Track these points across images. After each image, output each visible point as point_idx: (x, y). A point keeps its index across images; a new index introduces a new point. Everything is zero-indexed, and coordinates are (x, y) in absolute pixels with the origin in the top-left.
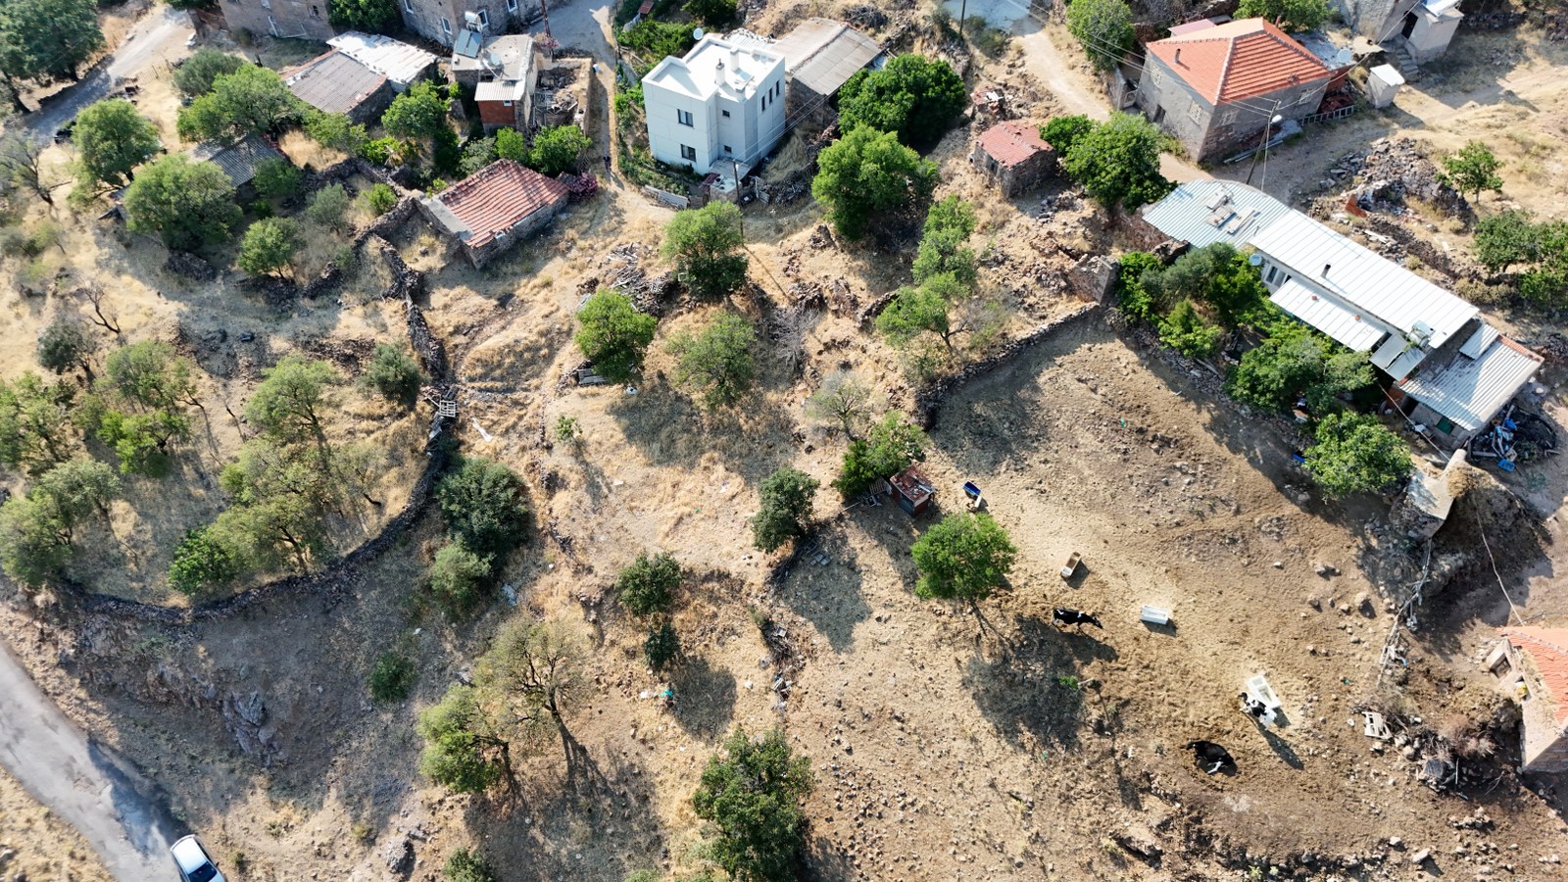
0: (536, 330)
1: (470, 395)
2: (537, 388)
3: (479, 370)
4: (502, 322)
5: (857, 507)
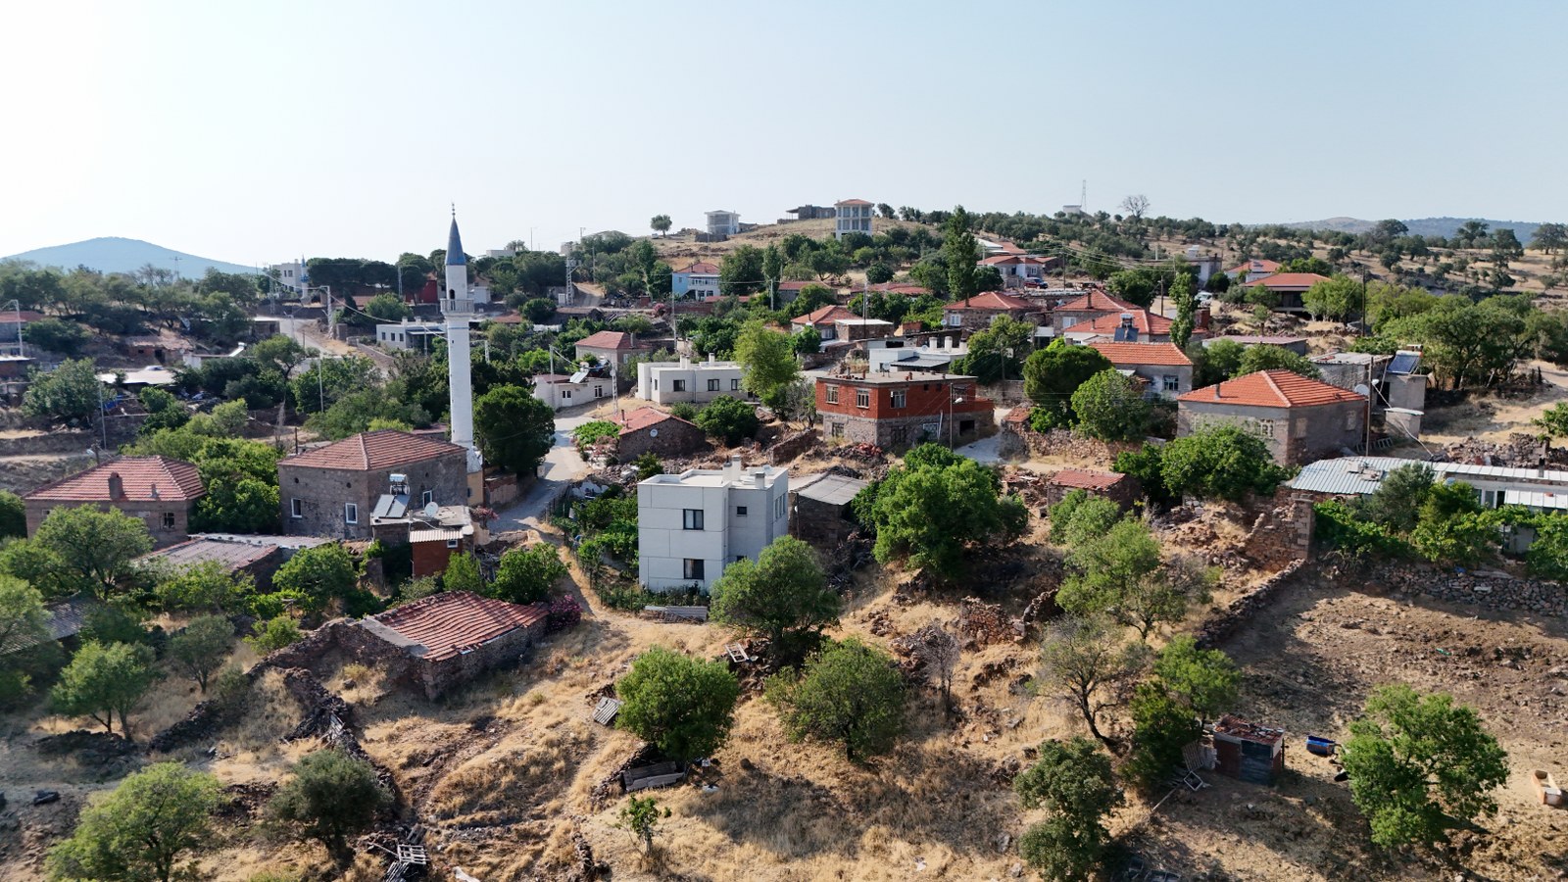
1: (441, 837)
4: (485, 742)
5: (1173, 800)
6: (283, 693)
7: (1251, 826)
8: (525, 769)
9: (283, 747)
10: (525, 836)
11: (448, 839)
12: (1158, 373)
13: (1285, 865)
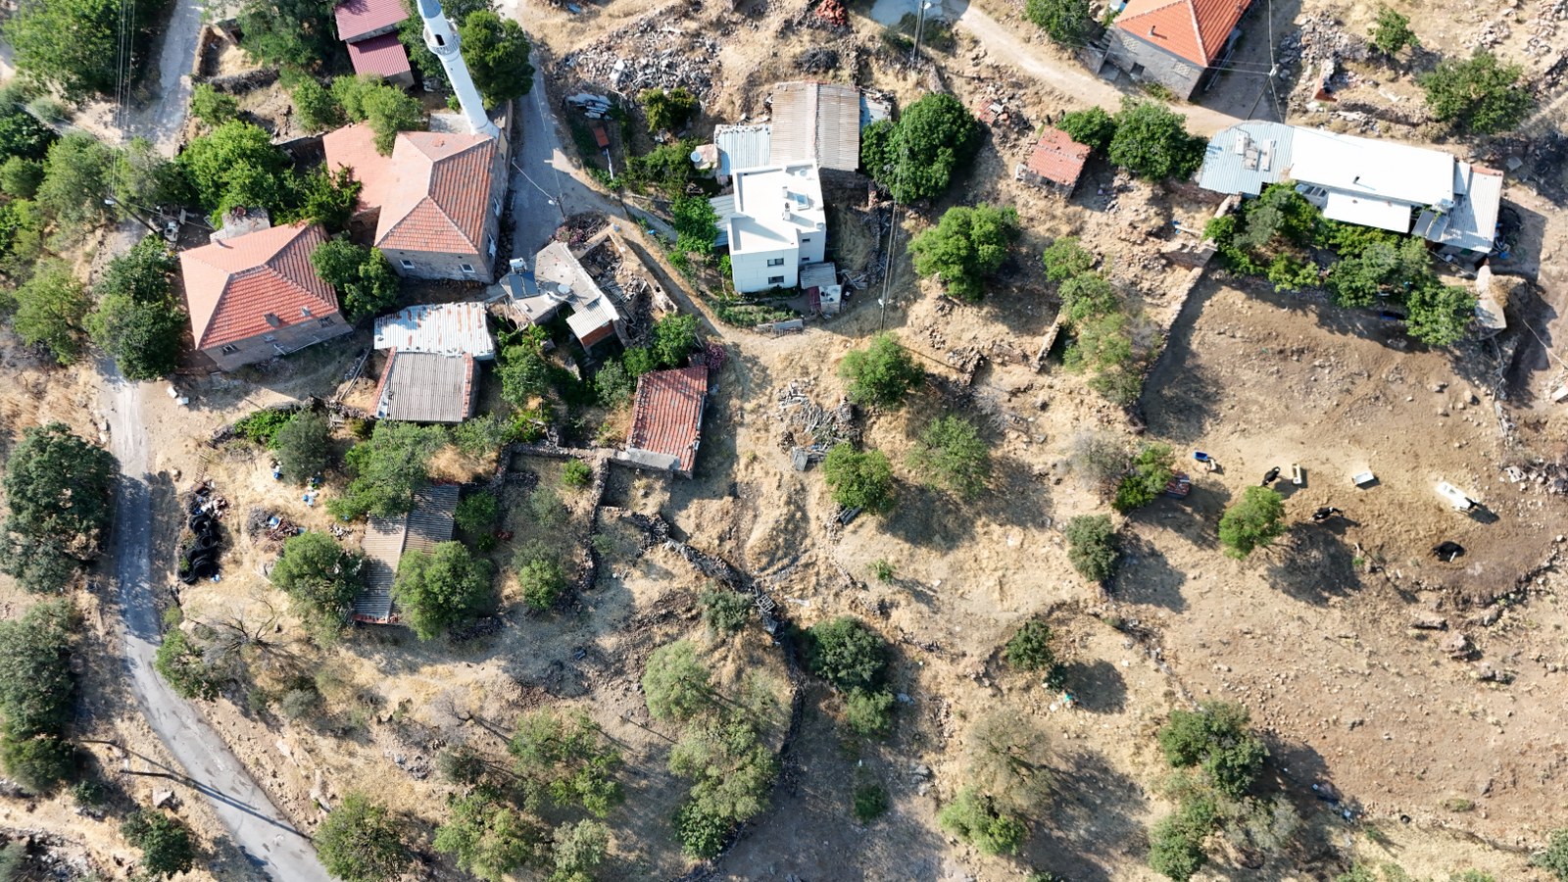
0: (782, 503)
1: (771, 582)
2: (813, 545)
3: (765, 560)
4: (750, 511)
5: (1134, 513)
7: (1168, 522)
10: (806, 566)
13: (1182, 541)
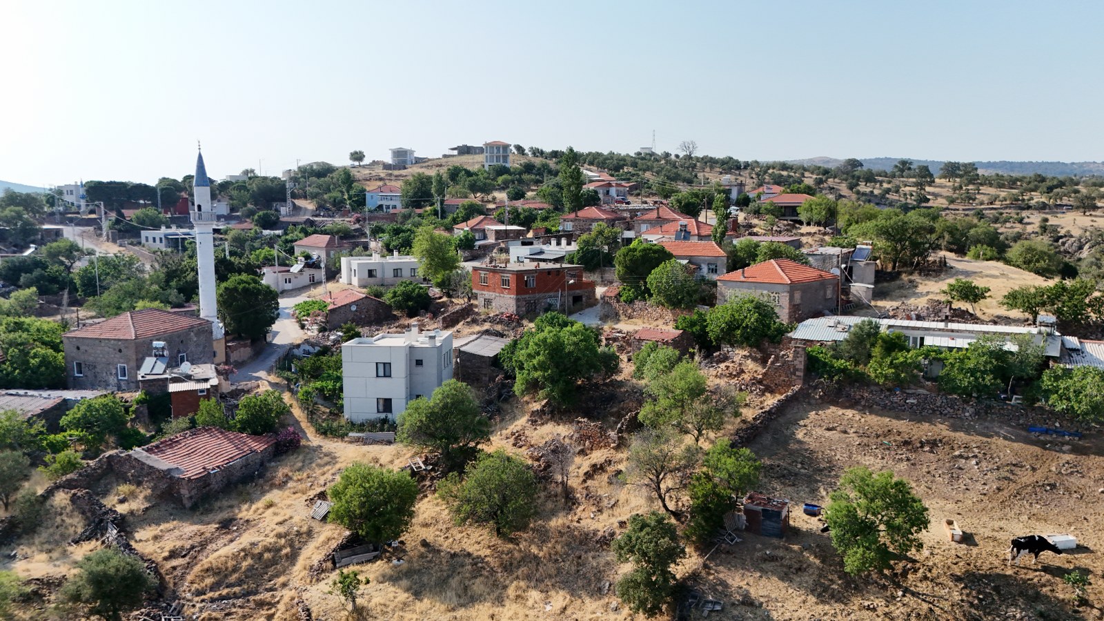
4: (229, 537)
5: (717, 551)
6: (69, 508)
7: (768, 566)
8: (260, 555)
9: (70, 549)
10: (261, 604)
11: (201, 610)
12: (704, 261)
13: (790, 591)
